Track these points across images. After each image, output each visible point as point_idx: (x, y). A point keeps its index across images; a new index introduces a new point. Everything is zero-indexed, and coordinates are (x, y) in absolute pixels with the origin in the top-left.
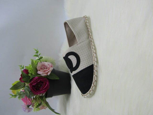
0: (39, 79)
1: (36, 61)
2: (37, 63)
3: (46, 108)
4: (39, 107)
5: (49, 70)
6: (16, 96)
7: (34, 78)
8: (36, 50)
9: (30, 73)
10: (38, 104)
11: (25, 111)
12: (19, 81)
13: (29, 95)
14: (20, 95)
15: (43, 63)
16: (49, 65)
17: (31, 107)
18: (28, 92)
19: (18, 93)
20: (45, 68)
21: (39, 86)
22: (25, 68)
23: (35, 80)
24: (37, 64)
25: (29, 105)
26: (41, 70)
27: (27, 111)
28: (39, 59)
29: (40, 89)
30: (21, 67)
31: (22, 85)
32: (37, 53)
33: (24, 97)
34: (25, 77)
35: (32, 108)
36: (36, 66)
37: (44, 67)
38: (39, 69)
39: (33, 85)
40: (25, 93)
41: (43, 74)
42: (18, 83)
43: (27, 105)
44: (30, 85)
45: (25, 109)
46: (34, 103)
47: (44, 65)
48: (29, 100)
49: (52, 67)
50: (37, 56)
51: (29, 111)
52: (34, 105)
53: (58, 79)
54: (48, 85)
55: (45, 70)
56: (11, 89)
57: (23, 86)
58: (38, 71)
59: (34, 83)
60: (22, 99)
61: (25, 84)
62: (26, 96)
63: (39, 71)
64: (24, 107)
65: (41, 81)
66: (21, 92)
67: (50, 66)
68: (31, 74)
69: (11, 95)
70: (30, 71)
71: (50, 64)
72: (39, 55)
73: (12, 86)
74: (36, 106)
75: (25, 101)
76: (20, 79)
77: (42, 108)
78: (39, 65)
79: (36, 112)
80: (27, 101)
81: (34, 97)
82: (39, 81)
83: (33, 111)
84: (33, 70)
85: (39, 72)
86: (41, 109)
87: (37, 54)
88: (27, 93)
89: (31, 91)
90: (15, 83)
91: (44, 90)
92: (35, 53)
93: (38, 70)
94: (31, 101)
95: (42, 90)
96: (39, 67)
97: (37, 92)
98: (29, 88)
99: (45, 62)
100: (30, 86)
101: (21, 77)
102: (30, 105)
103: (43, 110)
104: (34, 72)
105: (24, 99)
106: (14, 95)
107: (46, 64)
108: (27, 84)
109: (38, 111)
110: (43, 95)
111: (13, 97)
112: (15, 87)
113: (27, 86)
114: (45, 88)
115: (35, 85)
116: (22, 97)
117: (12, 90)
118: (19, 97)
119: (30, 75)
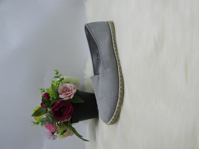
0: (62, 104)
1: (57, 83)
2: (58, 85)
3: (73, 134)
4: (65, 134)
5: (71, 93)
6: (38, 123)
7: (56, 103)
8: (56, 71)
9: (51, 97)
10: (62, 131)
11: (49, 138)
12: (40, 106)
13: (52, 122)
14: (43, 122)
15: (65, 85)
16: (71, 86)
17: (55, 134)
18: (51, 119)
19: (40, 120)
20: (67, 91)
21: (62, 111)
22: (46, 91)
23: (57, 105)
24: (58, 87)
25: (53, 132)
26: (63, 94)
27: (52, 138)
28: (61, 81)
29: (63, 115)
30: (42, 90)
31: (44, 111)
32: (57, 73)
33: (47, 123)
34: (46, 102)
35: (57, 135)
36: (57, 89)
37: (66, 89)
38: (61, 92)
39: (55, 110)
40: (47, 119)
41: (65, 98)
42: (40, 109)
43: (51, 132)
44: (52, 110)
45: (49, 137)
46: (58, 130)
47: (65, 88)
48: (53, 127)
49: (74, 89)
50: (58, 77)
51: (54, 139)
52: (59, 131)
53: (83, 102)
54: (71, 109)
55: (67, 93)
56: (33, 115)
57: (46, 111)
58: (59, 95)
59: (56, 108)
60: (45, 126)
61: (47, 110)
62: (49, 123)
63: (61, 94)
64: (49, 135)
65: (63, 106)
66: (43, 119)
67: (73, 88)
68: (53, 98)
69: (33, 122)
70: (51, 95)
71: (73, 86)
72: (60, 76)
73: (34, 112)
74: (60, 133)
75: (49, 127)
76: (42, 104)
77: (68, 135)
78: (61, 88)
79: (62, 139)
80: (51, 128)
81: (59, 123)
82: (62, 106)
83: (58, 138)
84: (54, 94)
85: (61, 96)
86: (66, 136)
87: (57, 75)
88: (49, 120)
89: (54, 117)
90: (37, 109)
91: (68, 116)
92: (55, 74)
93: (59, 93)
94: (55, 128)
95: (65, 116)
96: (60, 90)
97: (60, 118)
98: (51, 114)
99: (67, 84)
100: (52, 112)
101: (42, 102)
102: (55, 132)
103: (70, 137)
104: (55, 96)
105: (47, 126)
106: (36, 122)
107: (68, 85)
108: (49, 110)
109: (63, 138)
110: (69, 120)
111: (36, 124)
112: (37, 113)
113: (49, 112)
114: (69, 113)
115: (58, 110)
116: (45, 123)
117: (34, 117)
118: (42, 125)
119: (51, 99)
